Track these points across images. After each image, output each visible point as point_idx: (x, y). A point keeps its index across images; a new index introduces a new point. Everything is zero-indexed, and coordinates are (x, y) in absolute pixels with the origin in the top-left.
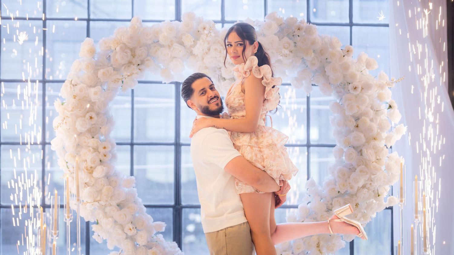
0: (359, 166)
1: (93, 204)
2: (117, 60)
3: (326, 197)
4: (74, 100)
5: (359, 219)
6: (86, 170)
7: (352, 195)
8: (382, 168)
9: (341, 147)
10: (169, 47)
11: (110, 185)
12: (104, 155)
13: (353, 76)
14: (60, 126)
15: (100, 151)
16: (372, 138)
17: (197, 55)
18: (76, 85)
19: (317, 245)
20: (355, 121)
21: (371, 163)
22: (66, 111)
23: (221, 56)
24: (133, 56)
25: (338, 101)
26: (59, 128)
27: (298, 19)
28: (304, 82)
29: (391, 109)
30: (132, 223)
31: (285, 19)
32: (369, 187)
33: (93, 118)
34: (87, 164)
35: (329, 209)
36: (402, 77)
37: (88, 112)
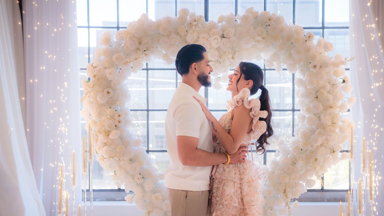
0: (317, 129)
1: (109, 159)
2: (127, 47)
3: (292, 153)
4: (94, 79)
5: (318, 171)
6: (104, 133)
7: (313, 151)
8: (336, 130)
9: (304, 114)
10: (168, 36)
11: (123, 145)
12: (119, 122)
13: (313, 57)
15: (115, 118)
16: (329, 107)
17: (190, 42)
18: (96, 67)
19: (284, 191)
20: (315, 93)
21: (328, 126)
22: (87, 87)
23: (207, 43)
24: (140, 44)
25: (302, 77)
26: (84, 99)
27: (270, 13)
28: (275, 63)
29: (344, 83)
30: (140, 174)
31: (260, 13)
32: (326, 146)
33: (110, 93)
34: (105, 129)
35: (294, 163)
36: (354, 57)
37: (107, 88)
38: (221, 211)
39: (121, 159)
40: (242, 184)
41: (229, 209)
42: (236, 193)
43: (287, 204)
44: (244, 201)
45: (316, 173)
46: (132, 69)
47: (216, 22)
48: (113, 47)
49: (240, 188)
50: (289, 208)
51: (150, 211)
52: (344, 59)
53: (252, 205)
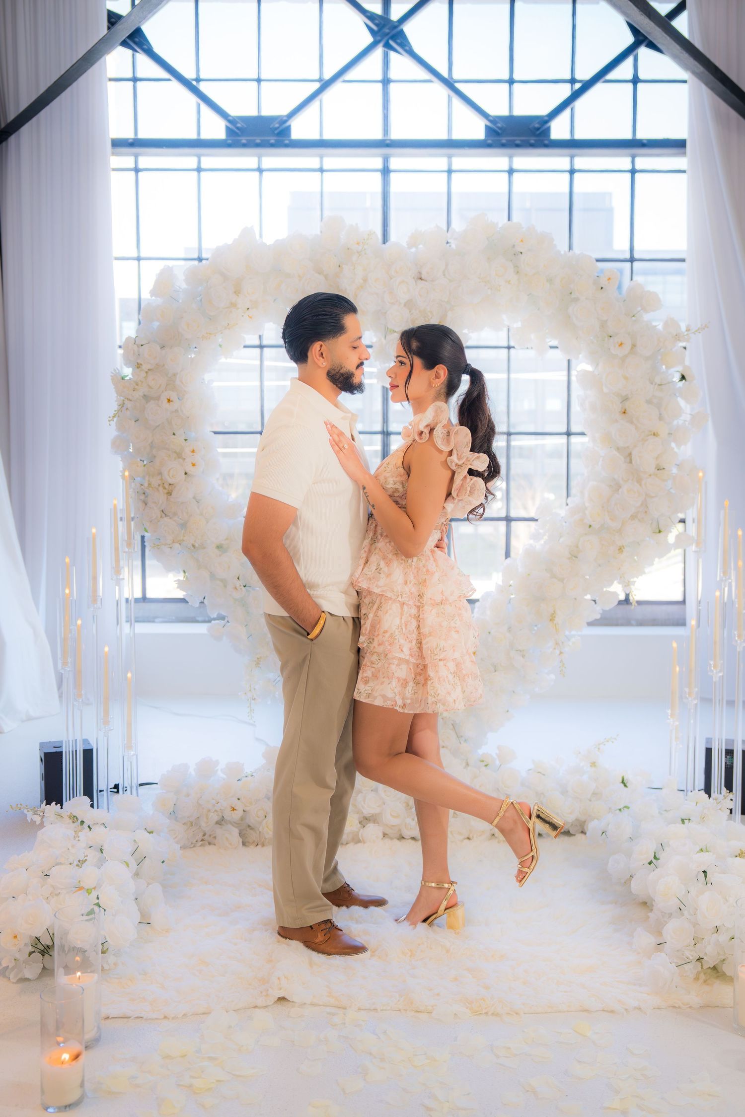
0: (626, 481)
1: (171, 545)
2: (211, 302)
3: (568, 533)
4: (138, 370)
5: (626, 574)
6: (161, 489)
7: (614, 531)
9: (596, 448)
11: (200, 513)
12: (192, 463)
14: (117, 415)
15: (184, 457)
16: (651, 434)
18: (142, 345)
19: (551, 618)
20: (621, 403)
21: (647, 476)
22: (124, 390)
23: (384, 292)
24: (237, 292)
25: (589, 368)
26: (117, 416)
28: (533, 336)
29: (684, 381)
30: (238, 578)
31: (500, 225)
32: (643, 518)
33: (172, 401)
34: (161, 479)
35: (574, 555)
36: (706, 325)
37: (166, 390)
38: (372, 667)
39: (197, 545)
40: (422, 608)
41: (389, 664)
42: (406, 629)
43: (557, 644)
44: (424, 646)
45: (621, 577)
46: (220, 348)
47: (405, 245)
48: (180, 301)
49: (418, 618)
50: (561, 653)
51: (261, 657)
52: (683, 328)
53: (442, 657)
